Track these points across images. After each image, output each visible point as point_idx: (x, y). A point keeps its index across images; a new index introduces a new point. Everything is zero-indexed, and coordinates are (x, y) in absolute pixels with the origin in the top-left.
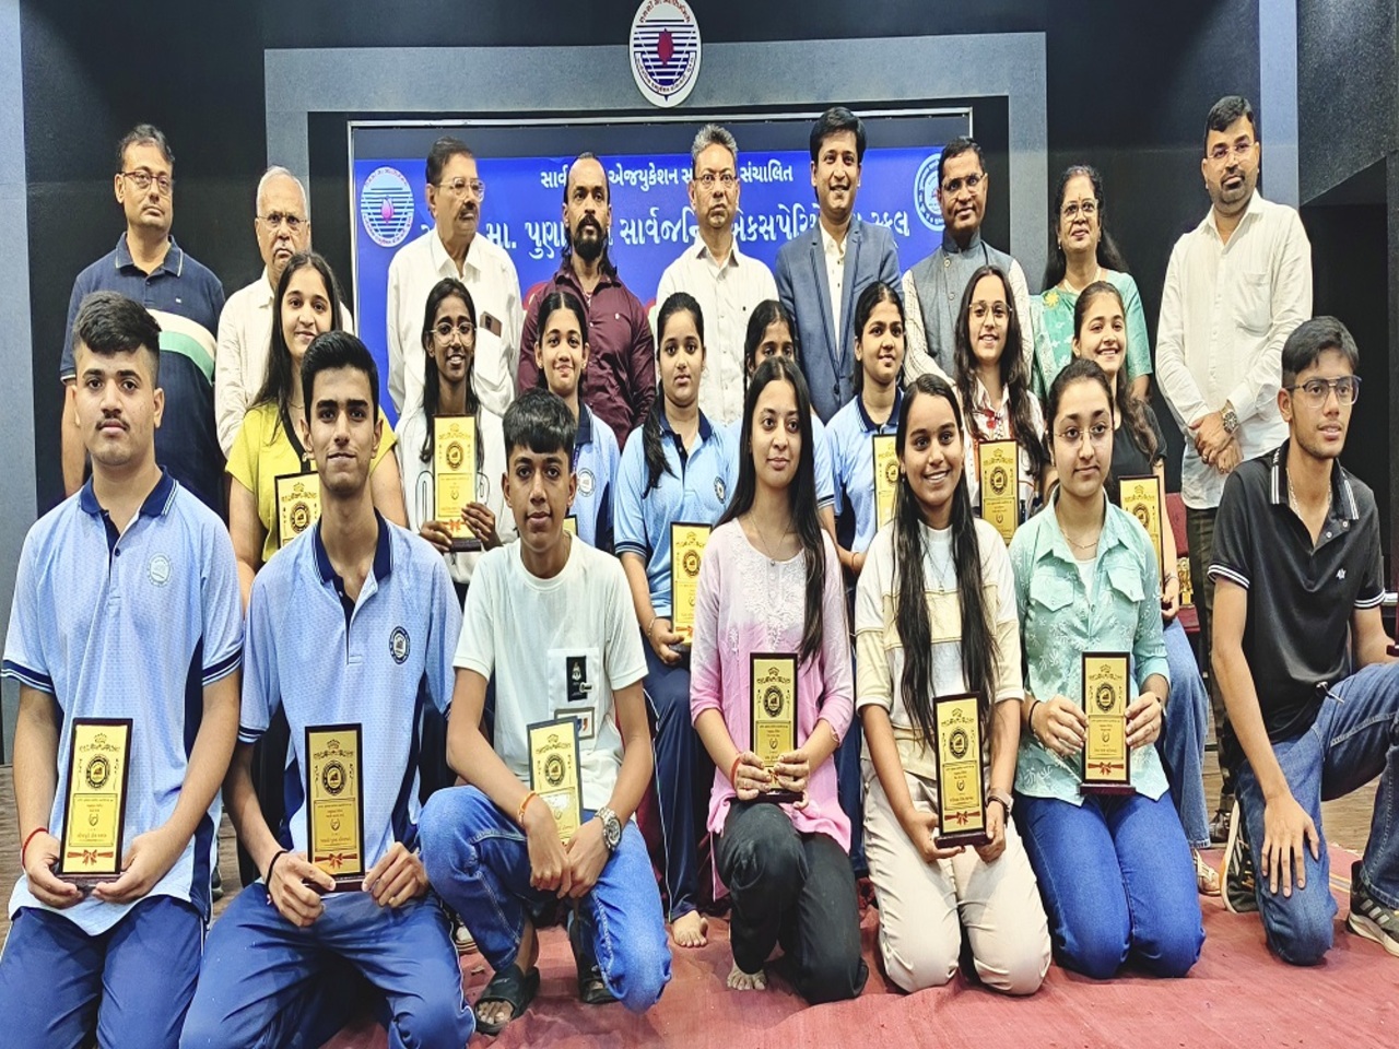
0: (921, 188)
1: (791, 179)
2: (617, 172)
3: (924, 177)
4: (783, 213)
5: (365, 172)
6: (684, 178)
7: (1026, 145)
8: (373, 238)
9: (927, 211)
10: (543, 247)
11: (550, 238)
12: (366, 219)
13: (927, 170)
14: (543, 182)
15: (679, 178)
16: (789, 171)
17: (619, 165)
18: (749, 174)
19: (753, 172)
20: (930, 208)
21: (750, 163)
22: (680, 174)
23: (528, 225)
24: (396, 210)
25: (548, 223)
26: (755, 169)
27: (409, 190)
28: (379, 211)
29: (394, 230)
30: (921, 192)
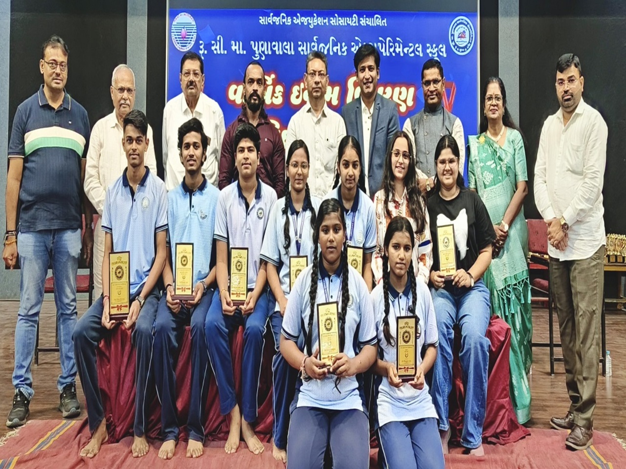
0: (453, 33)
1: (386, 25)
2: (297, 17)
3: (454, 27)
4: (381, 42)
5: (174, 15)
6: (331, 22)
7: (507, 14)
8: (177, 47)
9: (456, 45)
10: (259, 54)
11: (263, 50)
12: (173, 37)
13: (456, 24)
14: (260, 21)
15: (329, 22)
16: (385, 21)
17: (298, 14)
18: (364, 22)
19: (366, 20)
20: (457, 43)
21: (365, 16)
22: (329, 20)
23: (252, 43)
24: (188, 34)
25: (262, 42)
26: (367, 19)
27: (195, 24)
28: (180, 34)
29: (187, 43)
30: (453, 35)
